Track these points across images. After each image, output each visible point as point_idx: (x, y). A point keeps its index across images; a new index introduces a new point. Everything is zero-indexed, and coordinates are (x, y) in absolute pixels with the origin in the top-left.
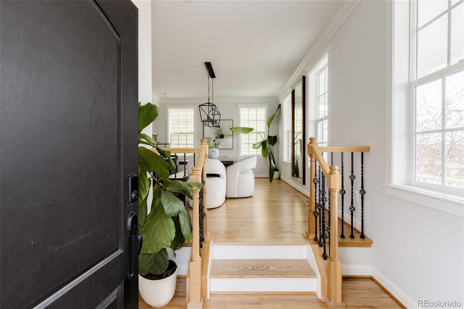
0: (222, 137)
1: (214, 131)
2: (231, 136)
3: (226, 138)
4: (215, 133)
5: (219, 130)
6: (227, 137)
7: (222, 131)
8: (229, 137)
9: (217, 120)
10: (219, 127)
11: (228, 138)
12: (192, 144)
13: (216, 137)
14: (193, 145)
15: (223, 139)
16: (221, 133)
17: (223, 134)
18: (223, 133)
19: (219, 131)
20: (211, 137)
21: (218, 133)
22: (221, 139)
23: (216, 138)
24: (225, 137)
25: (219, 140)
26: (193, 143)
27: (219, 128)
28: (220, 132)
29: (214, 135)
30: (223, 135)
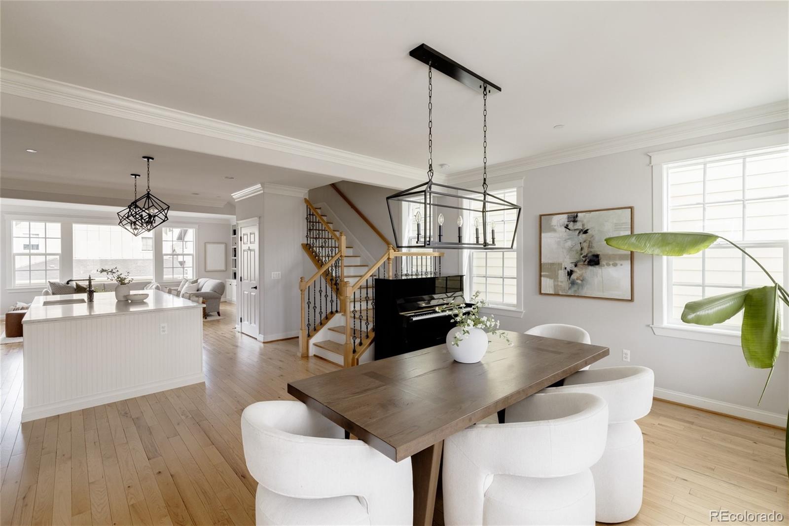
0: (594, 261)
1: (569, 244)
2: (627, 259)
3: (608, 265)
4: (571, 249)
5: (584, 242)
6: (611, 263)
7: (594, 245)
8: (619, 262)
9: (577, 212)
10: (586, 232)
11: (615, 265)
12: (515, 278)
13: (574, 261)
14: (516, 280)
15: (597, 266)
16: (592, 250)
17: (598, 253)
18: (597, 250)
19: (585, 245)
20: (560, 261)
21: (582, 249)
22: (591, 268)
23: (576, 266)
24: (603, 262)
25: (584, 271)
26: (515, 275)
27: (584, 236)
28: (589, 247)
29: (568, 257)
30: (597, 256)
